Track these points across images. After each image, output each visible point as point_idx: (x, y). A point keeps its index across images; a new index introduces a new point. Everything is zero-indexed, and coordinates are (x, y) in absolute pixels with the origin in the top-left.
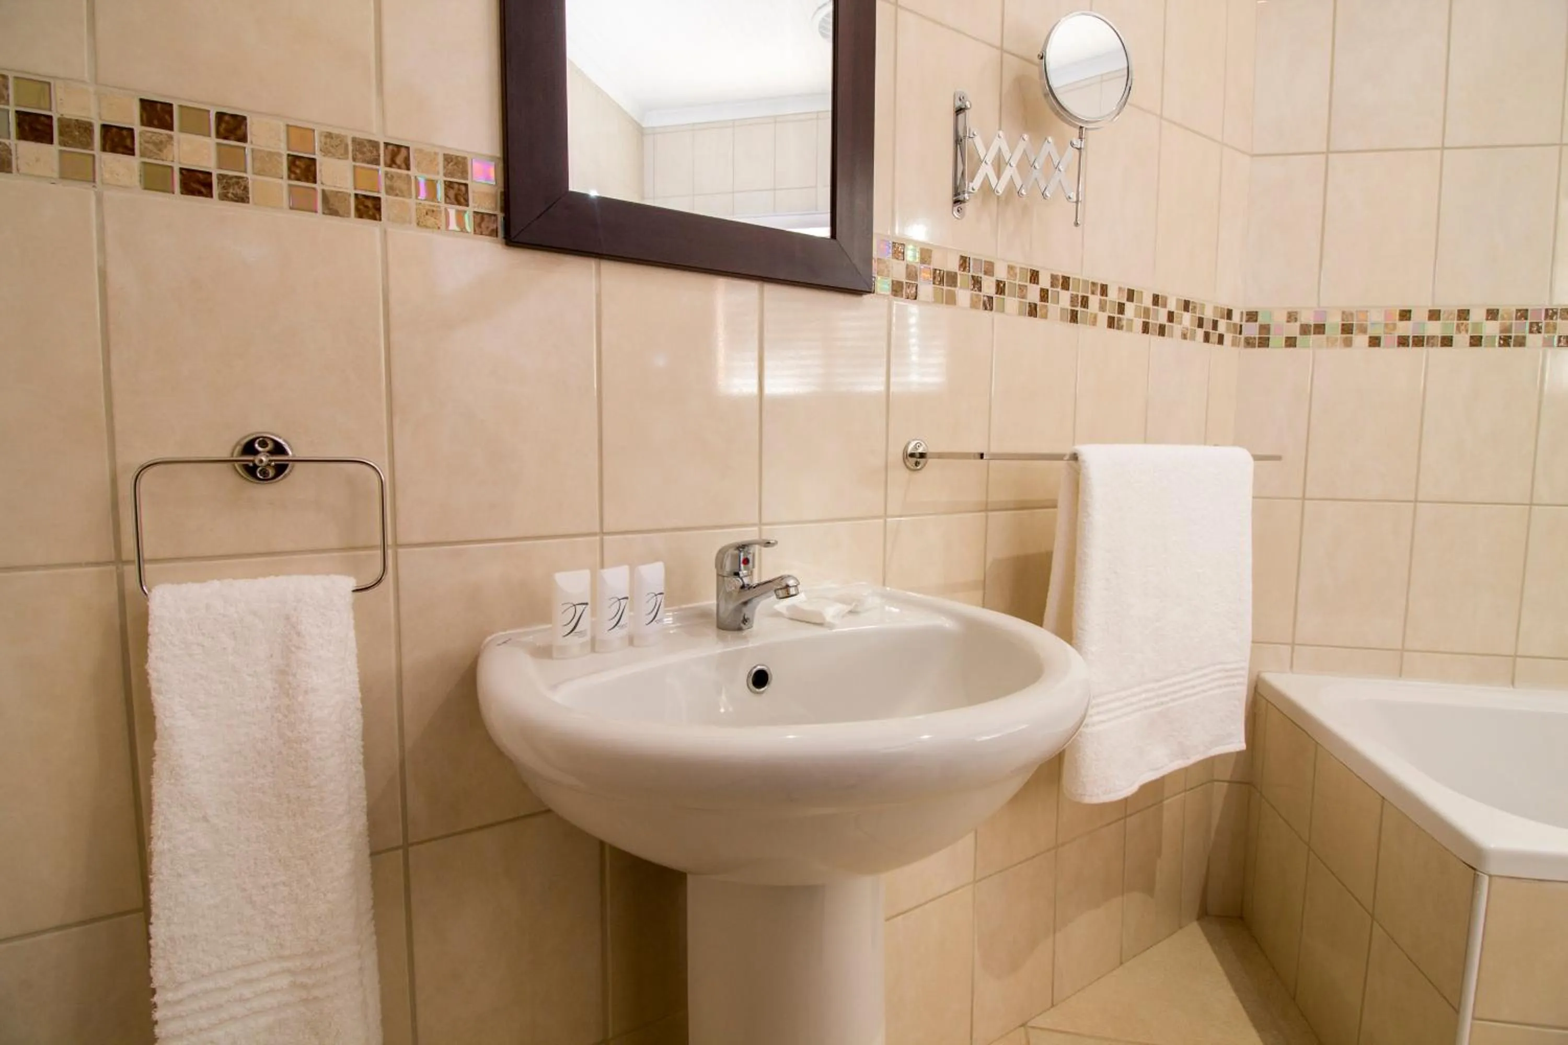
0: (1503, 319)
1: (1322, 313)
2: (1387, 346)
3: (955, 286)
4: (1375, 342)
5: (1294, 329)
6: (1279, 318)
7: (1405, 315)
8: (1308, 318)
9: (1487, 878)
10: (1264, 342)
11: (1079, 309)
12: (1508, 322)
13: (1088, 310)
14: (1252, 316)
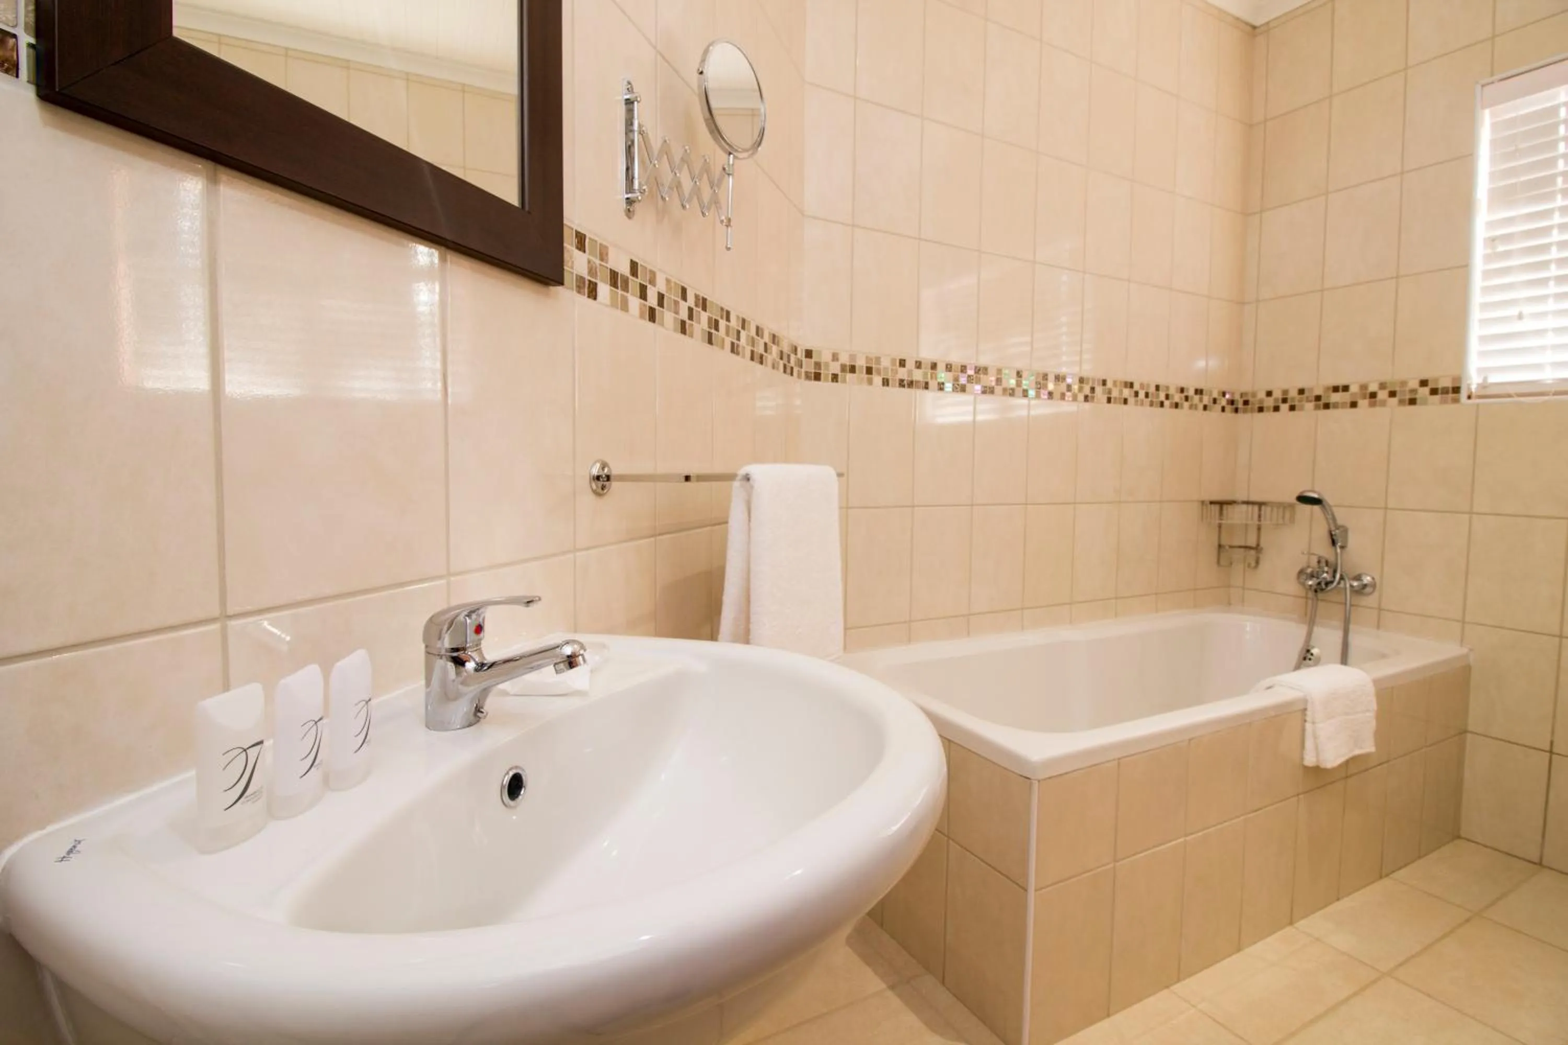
0: (955, 371)
1: (853, 357)
2: (894, 386)
3: (627, 292)
4: (886, 382)
5: (835, 368)
6: (826, 357)
7: (902, 363)
8: (845, 359)
9: (1037, 782)
10: (817, 377)
11: (713, 331)
12: (956, 374)
13: (719, 333)
14: (809, 354)
